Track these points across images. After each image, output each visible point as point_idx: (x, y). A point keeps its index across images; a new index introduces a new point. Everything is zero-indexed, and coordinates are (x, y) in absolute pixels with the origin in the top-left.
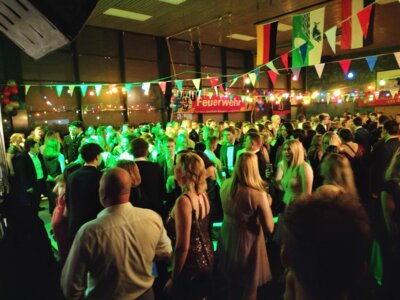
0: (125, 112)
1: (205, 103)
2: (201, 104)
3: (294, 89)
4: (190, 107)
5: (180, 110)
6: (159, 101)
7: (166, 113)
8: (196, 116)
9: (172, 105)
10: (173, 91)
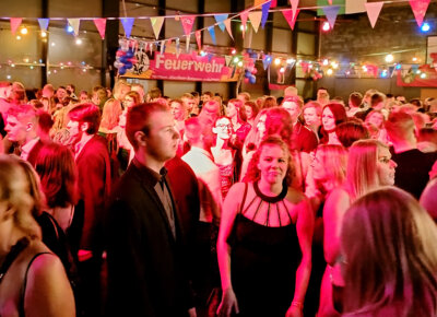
0: (44, 70)
1: (169, 65)
2: (162, 65)
3: (301, 54)
4: (146, 68)
5: (130, 72)
6: (99, 57)
7: (108, 75)
8: (154, 83)
9: (118, 64)
10: (120, 42)
